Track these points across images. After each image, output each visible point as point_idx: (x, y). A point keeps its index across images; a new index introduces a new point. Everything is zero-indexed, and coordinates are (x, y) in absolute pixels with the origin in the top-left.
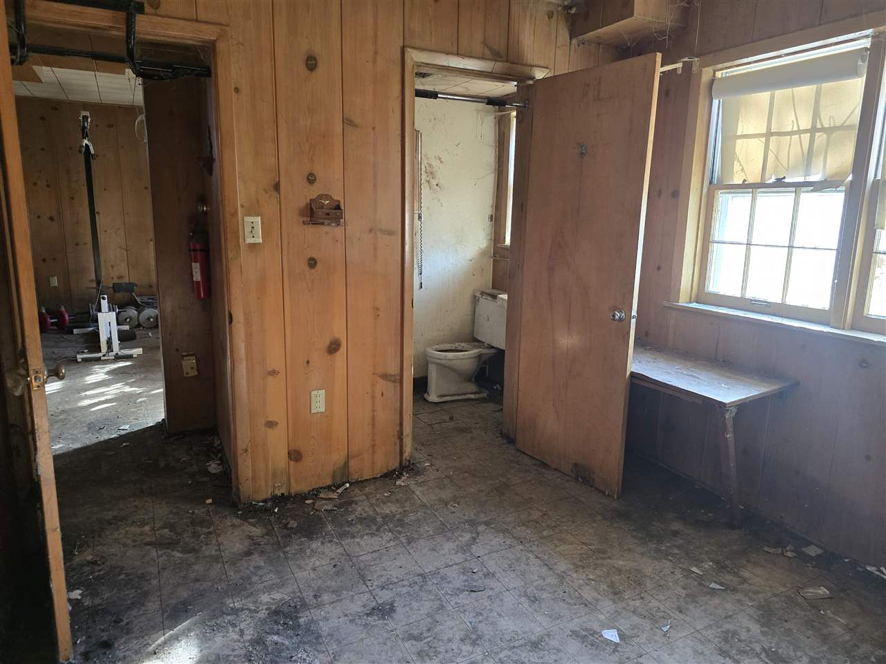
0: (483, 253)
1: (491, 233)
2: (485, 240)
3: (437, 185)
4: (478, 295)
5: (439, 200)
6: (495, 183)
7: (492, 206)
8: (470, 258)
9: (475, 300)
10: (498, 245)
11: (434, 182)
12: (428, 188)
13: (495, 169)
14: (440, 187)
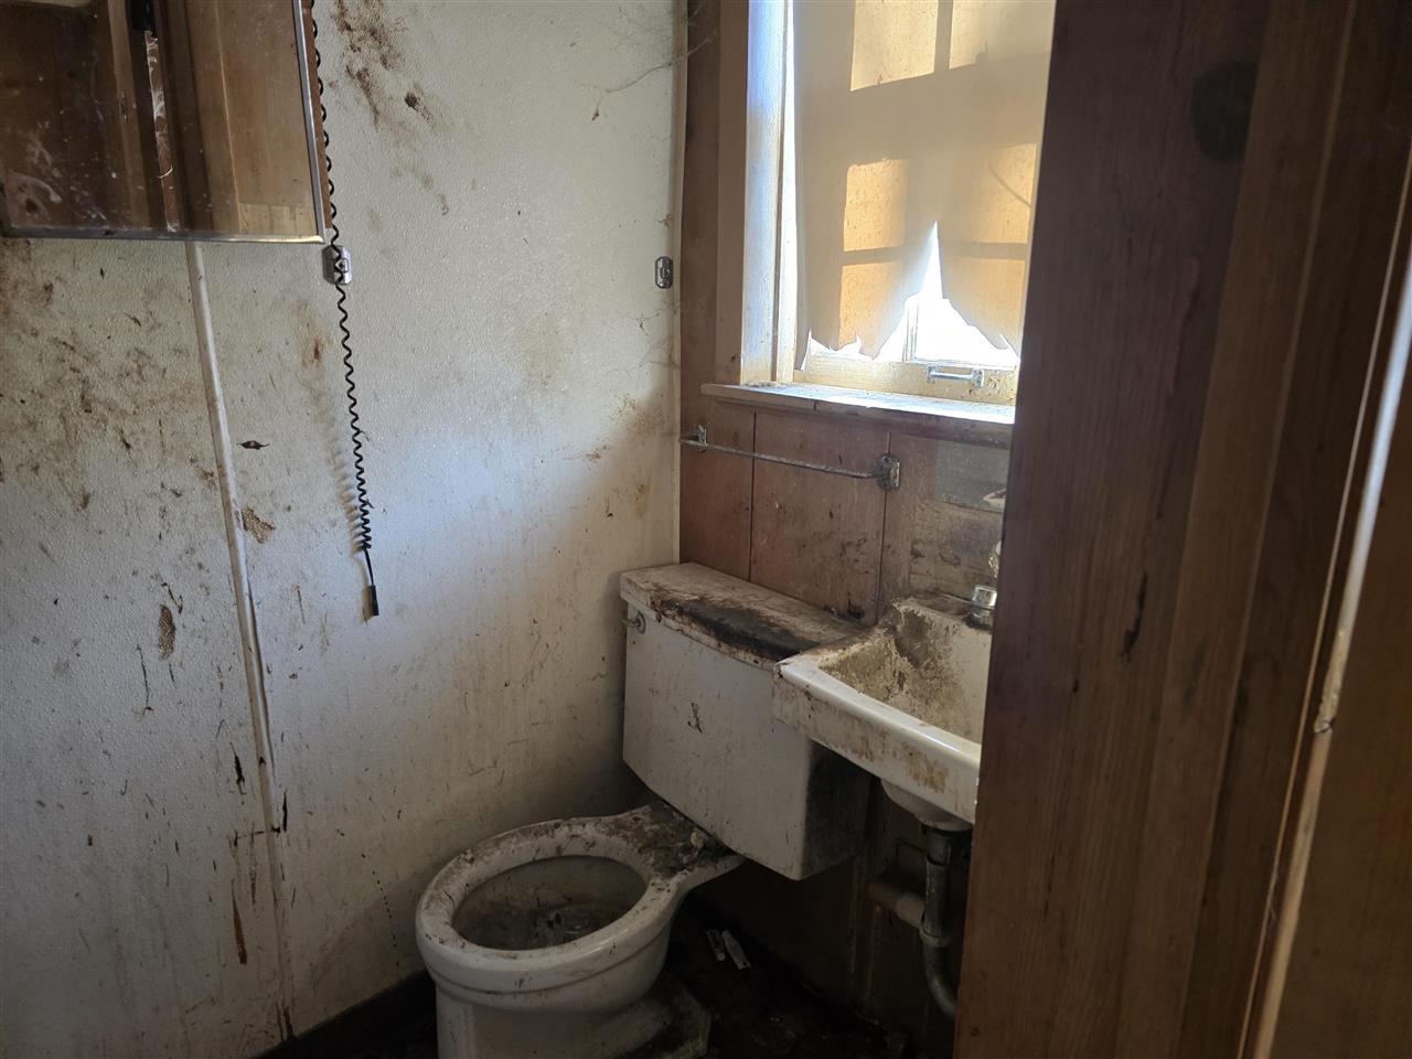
0: (645, 423)
1: (671, 337)
2: (647, 366)
3: (411, 101)
4: (638, 603)
5: (427, 182)
6: (675, 116)
7: (669, 221)
8: (590, 450)
9: (620, 624)
10: (708, 389)
11: (393, 85)
12: (363, 113)
13: (677, 51)
14: (427, 115)
